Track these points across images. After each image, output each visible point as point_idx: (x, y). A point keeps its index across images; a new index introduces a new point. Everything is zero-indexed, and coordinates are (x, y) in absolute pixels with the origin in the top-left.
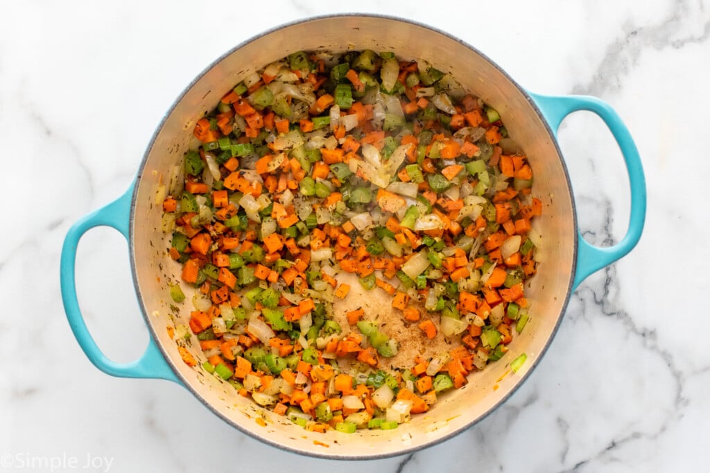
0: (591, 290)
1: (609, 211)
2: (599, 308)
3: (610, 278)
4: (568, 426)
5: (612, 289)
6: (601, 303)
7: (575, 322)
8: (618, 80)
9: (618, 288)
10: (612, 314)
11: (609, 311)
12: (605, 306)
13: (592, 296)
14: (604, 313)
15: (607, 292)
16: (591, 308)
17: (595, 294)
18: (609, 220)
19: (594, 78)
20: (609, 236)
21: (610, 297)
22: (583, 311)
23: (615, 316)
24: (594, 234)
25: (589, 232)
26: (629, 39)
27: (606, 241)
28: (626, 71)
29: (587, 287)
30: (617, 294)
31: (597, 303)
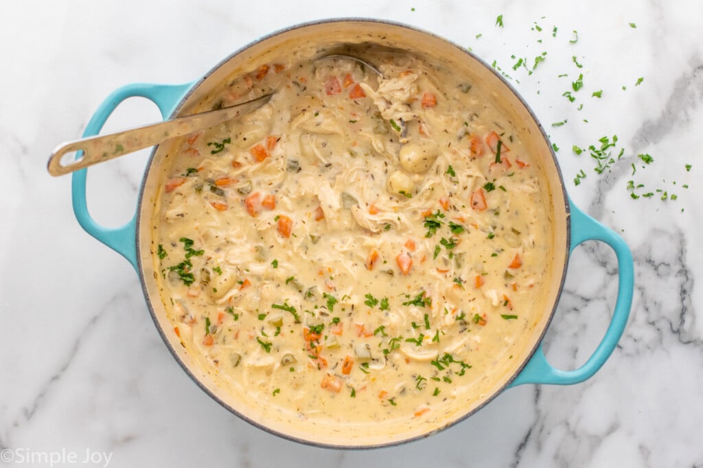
0: (668, 320)
1: (682, 242)
2: (675, 337)
3: (686, 308)
4: (650, 453)
5: (688, 318)
6: (677, 332)
7: (653, 352)
8: (686, 113)
9: (694, 317)
10: (689, 342)
11: (685, 340)
12: (682, 334)
13: (669, 325)
14: (680, 341)
15: (683, 321)
16: (668, 337)
17: (671, 324)
18: (682, 252)
19: (663, 113)
20: (683, 266)
21: (687, 326)
22: (660, 340)
23: (692, 344)
24: (668, 265)
25: (664, 263)
26: (696, 74)
27: (680, 272)
28: (694, 105)
29: (664, 318)
30: (693, 323)
31: (674, 332)
